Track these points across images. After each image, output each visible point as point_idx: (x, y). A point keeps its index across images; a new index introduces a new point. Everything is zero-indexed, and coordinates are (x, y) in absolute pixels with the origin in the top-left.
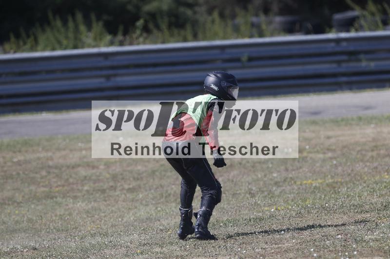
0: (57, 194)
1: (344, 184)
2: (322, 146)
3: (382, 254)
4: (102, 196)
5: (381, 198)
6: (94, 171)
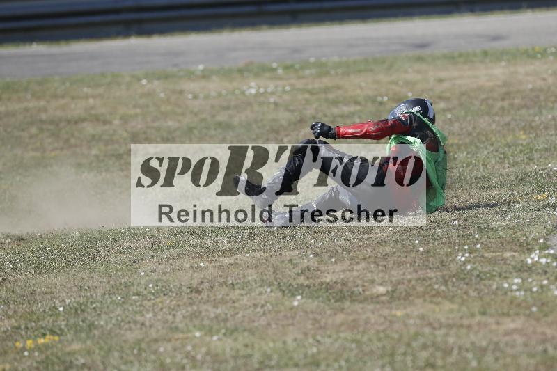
0: (52, 161)
4: (117, 164)
5: (516, 167)
6: (106, 127)
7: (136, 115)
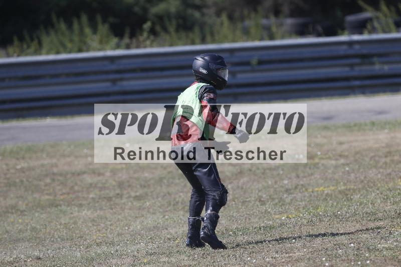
0: (61, 202)
1: (357, 191)
2: (334, 152)
3: (396, 263)
4: (108, 204)
5: (395, 205)
6: (100, 178)
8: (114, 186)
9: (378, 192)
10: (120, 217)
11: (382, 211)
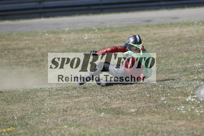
0: (13, 63)
1: (163, 58)
2: (151, 38)
3: (183, 95)
4: (36, 65)
5: (183, 65)
6: (33, 51)
7: (44, 47)
8: (40, 55)
9: (174, 59)
10: (42, 71)
11: (176, 68)
